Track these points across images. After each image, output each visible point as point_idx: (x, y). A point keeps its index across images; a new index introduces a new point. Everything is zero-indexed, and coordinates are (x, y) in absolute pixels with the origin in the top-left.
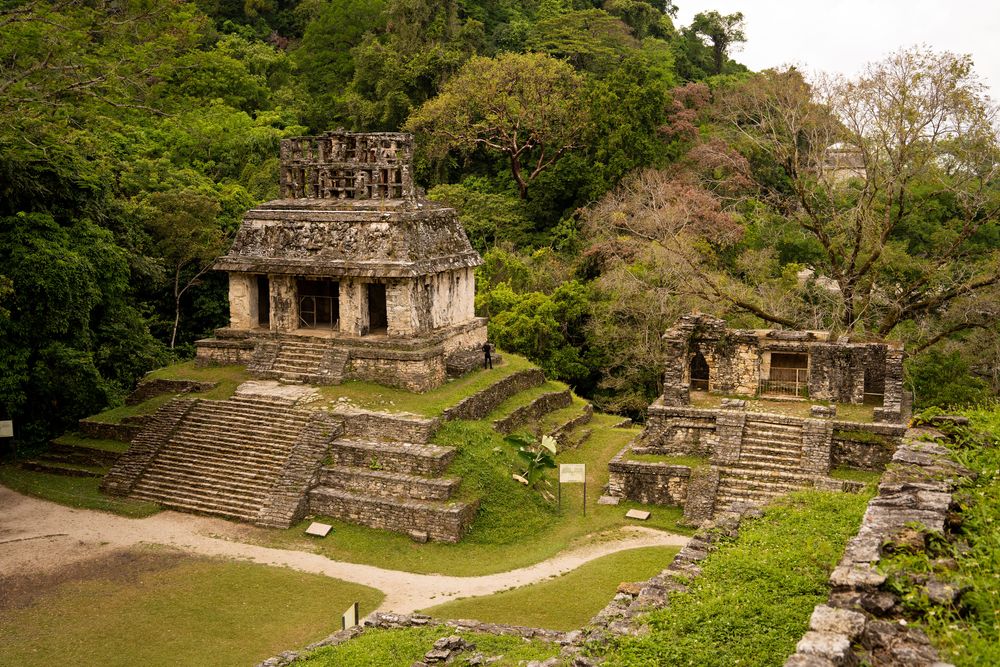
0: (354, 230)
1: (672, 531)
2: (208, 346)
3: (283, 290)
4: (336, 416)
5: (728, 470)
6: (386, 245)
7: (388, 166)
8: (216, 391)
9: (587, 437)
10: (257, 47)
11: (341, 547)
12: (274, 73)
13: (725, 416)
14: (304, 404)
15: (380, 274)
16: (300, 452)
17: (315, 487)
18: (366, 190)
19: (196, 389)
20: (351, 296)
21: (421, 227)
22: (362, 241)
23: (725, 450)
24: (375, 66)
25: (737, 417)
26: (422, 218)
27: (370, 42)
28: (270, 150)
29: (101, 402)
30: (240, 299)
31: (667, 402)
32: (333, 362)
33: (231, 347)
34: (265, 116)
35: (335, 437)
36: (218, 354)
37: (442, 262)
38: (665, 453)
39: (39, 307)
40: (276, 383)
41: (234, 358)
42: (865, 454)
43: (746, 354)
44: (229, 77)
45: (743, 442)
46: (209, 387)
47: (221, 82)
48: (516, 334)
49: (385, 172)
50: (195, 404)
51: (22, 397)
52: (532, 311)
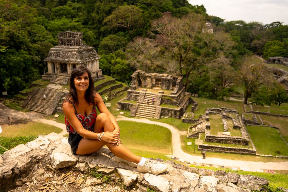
0: (70, 53)
1: (127, 117)
2: (44, 76)
3: (57, 65)
4: (63, 93)
5: (140, 104)
6: (75, 56)
7: (77, 39)
8: (43, 86)
9: (123, 94)
10: (75, 4)
11: (60, 120)
12: (79, 9)
13: (142, 93)
14: (58, 90)
15: (74, 63)
16: (55, 100)
17: (57, 107)
18: (74, 44)
19: (40, 86)
20: (69, 66)
21: (84, 52)
22: (71, 55)
23: (140, 100)
24: (99, 8)
25: (144, 93)
26: (84, 50)
27: (98, 3)
28: (73, 28)
29: (24, 88)
30: (50, 66)
31: (131, 90)
32: (66, 80)
33: (48, 77)
34: (75, 20)
35: (62, 97)
36: (46, 78)
37: (88, 59)
38: (130, 100)
39: (11, 69)
40: (55, 85)
41: (48, 79)
42: (168, 101)
43: (149, 80)
44: (67, 11)
45: (144, 98)
46: (42, 86)
47: (65, 12)
48: (119, 69)
49: (77, 40)
50: (39, 89)
51: (9, 87)
52: (123, 64)
